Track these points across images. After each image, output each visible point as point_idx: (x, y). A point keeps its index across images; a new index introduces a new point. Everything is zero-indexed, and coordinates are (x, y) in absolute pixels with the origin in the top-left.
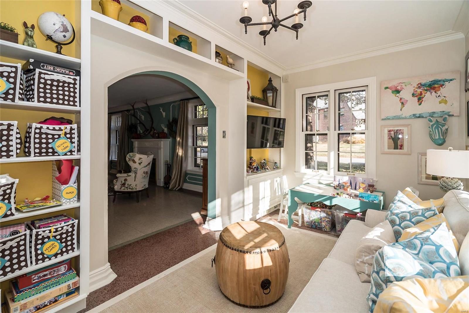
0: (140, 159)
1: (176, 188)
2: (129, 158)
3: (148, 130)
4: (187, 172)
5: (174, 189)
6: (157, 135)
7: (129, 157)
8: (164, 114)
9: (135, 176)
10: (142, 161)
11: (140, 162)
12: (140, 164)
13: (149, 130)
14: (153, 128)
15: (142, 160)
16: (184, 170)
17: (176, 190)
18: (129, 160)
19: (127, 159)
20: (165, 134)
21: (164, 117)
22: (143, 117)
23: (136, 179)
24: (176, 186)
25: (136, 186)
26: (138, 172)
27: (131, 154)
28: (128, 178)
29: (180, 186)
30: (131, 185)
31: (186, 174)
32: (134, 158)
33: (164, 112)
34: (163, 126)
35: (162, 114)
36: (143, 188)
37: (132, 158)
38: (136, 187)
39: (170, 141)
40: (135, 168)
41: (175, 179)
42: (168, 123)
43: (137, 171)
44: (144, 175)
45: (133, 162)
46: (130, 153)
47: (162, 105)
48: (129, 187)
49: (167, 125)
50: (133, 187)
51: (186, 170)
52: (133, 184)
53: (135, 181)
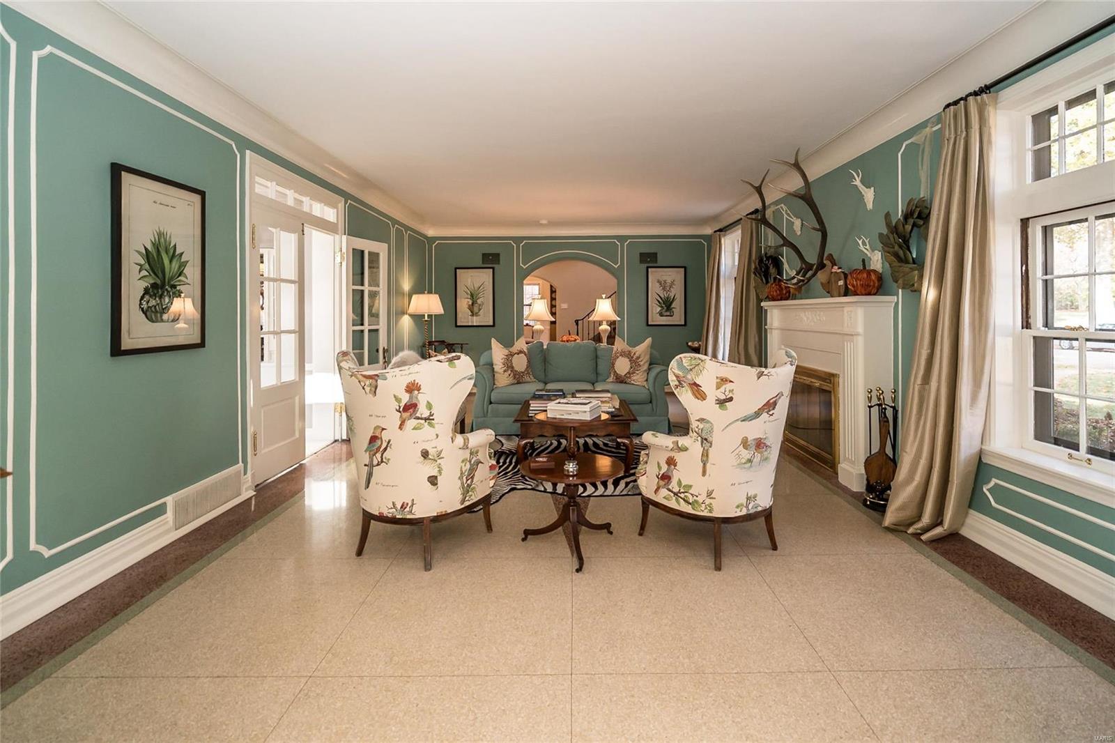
0: (724, 381)
1: (919, 525)
2: (677, 377)
3: (810, 267)
4: (984, 460)
5: (911, 530)
6: (841, 283)
7: (677, 372)
8: (869, 195)
9: (705, 455)
10: (731, 391)
11: (723, 397)
12: (722, 403)
13: (813, 265)
14: (830, 257)
15: (729, 386)
16: (966, 447)
17: (923, 537)
18: (677, 383)
19: (669, 376)
20: (873, 277)
21: (870, 206)
22: (797, 223)
23: (708, 465)
24: (919, 517)
25: (709, 494)
26: (716, 438)
27: (686, 358)
28: (679, 457)
29: (941, 524)
30: (691, 486)
31: (981, 468)
32: (698, 375)
33: (868, 187)
34: (864, 243)
35: (861, 196)
36: (744, 512)
37: (689, 377)
38: (708, 501)
39: (897, 304)
40: (701, 420)
41: (915, 483)
42: (885, 231)
43: (711, 431)
44: (746, 454)
45: (694, 394)
46: (681, 355)
47: (860, 162)
48: (682, 495)
49: (881, 235)
50: (700, 499)
51: (980, 454)
52: (699, 487)
53: (704, 473)
